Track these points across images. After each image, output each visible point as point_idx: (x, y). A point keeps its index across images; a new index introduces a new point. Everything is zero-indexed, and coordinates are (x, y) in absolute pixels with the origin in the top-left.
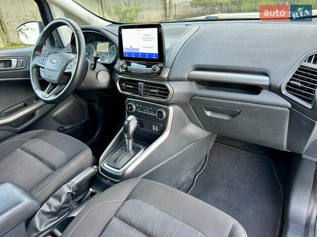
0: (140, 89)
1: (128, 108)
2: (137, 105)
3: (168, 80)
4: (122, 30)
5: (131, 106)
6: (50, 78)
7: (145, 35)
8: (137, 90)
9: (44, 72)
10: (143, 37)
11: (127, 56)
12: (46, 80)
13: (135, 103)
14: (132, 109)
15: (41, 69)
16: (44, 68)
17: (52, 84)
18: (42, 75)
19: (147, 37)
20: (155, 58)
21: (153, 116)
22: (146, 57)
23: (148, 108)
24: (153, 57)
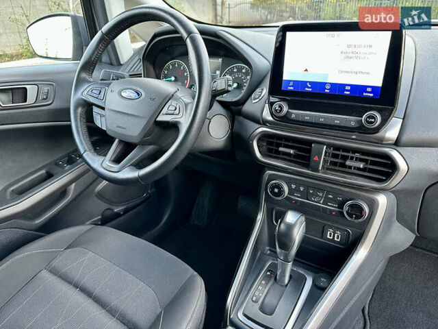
0: (316, 158)
1: (272, 192)
2: (293, 186)
3: (397, 143)
4: (289, 34)
5: (279, 187)
6: (119, 130)
7: (349, 46)
8: (308, 159)
9: (102, 116)
10: (345, 49)
11: (292, 88)
12: (108, 132)
13: (289, 182)
14: (281, 192)
15: (95, 109)
16: (103, 109)
17: (121, 141)
18: (99, 122)
19: (357, 49)
20: (372, 95)
21: (334, 211)
22: (345, 92)
23: (321, 195)
24: (364, 94)
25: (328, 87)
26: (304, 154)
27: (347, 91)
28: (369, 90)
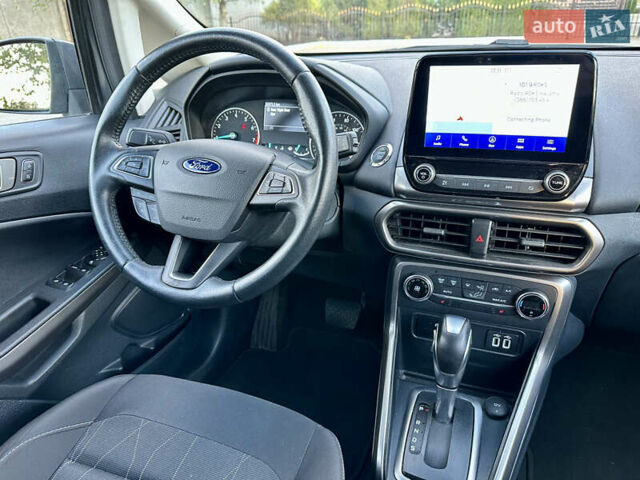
0: (479, 239)
1: (412, 291)
2: (441, 280)
3: (588, 210)
4: (433, 69)
5: (420, 282)
7: (523, 84)
8: (467, 241)
9: (148, 201)
11: (440, 144)
12: (165, 227)
13: (433, 275)
14: (424, 289)
15: (135, 192)
17: (185, 239)
18: (143, 211)
19: (533, 89)
20: (554, 149)
21: (501, 308)
22: (518, 147)
23: (482, 288)
24: (544, 148)
25: (492, 140)
26: (460, 235)
27: (520, 144)
28: (550, 142)
